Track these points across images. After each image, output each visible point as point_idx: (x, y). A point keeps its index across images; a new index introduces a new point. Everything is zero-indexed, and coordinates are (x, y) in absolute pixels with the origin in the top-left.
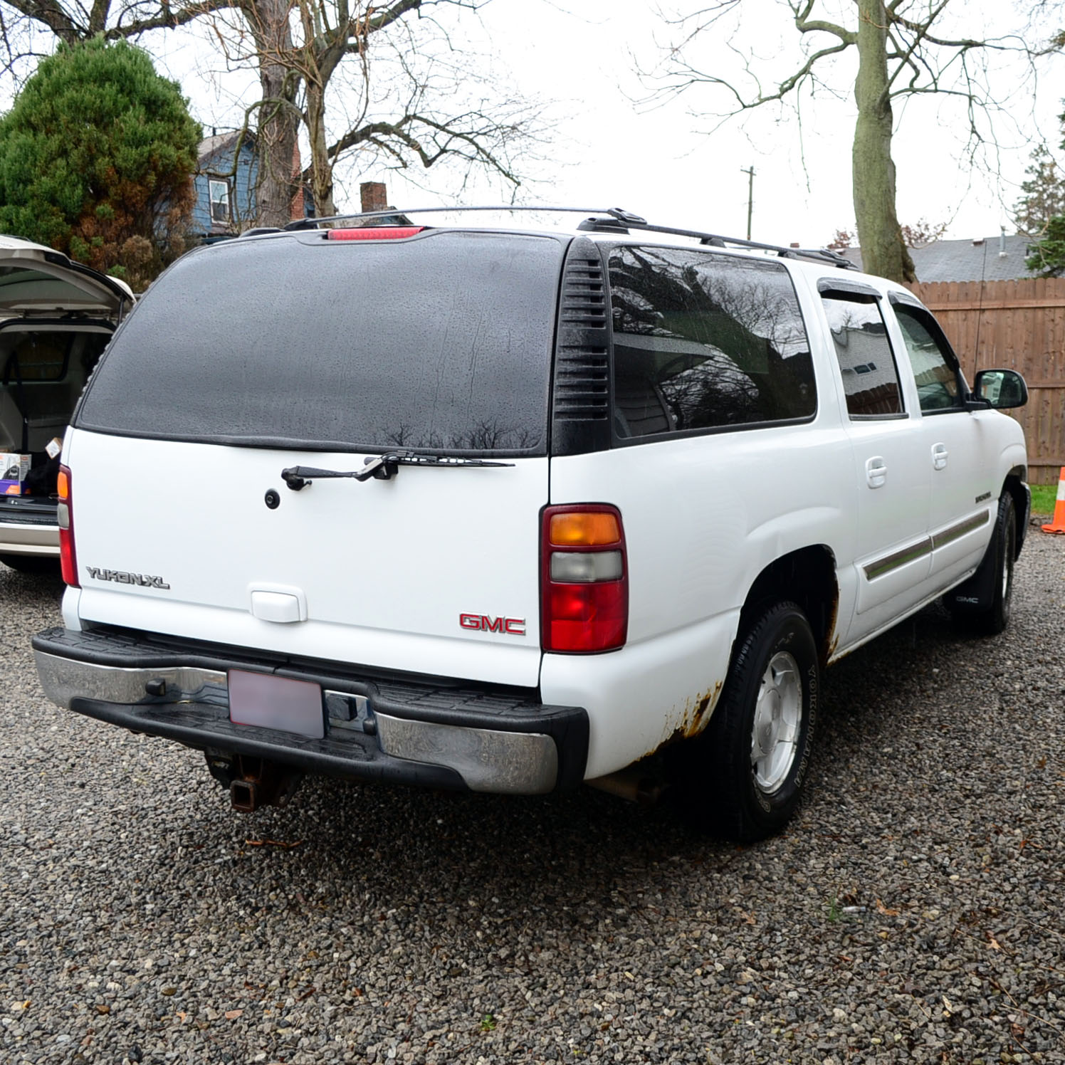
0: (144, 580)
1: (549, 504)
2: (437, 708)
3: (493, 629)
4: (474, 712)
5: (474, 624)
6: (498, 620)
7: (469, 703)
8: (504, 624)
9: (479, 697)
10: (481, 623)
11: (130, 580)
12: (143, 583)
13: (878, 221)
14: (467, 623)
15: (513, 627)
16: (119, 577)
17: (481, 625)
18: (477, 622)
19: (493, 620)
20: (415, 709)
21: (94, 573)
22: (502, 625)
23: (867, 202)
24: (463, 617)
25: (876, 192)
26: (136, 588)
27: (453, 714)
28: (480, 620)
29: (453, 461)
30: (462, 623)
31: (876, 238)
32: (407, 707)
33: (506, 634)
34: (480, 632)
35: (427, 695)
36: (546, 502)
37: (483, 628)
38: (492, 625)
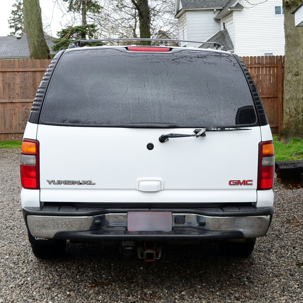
0: (81, 182)
1: (261, 142)
3: (241, 184)
5: (235, 183)
6: (244, 181)
10: (238, 183)
11: (73, 183)
12: (81, 184)
13: (36, 31)
14: (232, 183)
15: (248, 183)
16: (66, 183)
17: (237, 183)
18: (236, 183)
19: (241, 181)
21: (50, 182)
22: (245, 183)
23: (31, 23)
24: (230, 182)
25: (35, 19)
26: (76, 186)
28: (237, 182)
29: (231, 129)
30: (230, 184)
31: (36, 38)
33: (246, 186)
34: (236, 186)
37: (238, 184)
38: (241, 183)
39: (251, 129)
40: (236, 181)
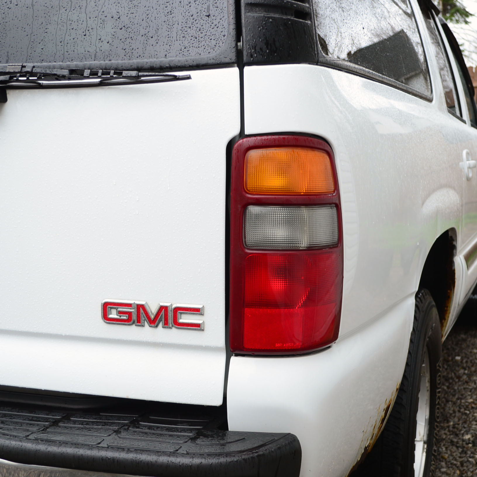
1: (242, 134)
2: (76, 445)
3: (153, 322)
4: (137, 450)
5: (124, 317)
6: (163, 309)
7: (124, 434)
8: (170, 315)
9: (135, 424)
15: (185, 319)
17: (134, 317)
18: (130, 314)
19: (153, 309)
20: (42, 447)
22: (169, 317)
24: (106, 307)
27: (103, 454)
28: (133, 310)
30: (105, 317)
32: (29, 446)
33: (173, 331)
35: (55, 423)
36: (236, 131)
37: (139, 322)
38: (152, 317)
39: (189, 78)
40: (129, 305)
